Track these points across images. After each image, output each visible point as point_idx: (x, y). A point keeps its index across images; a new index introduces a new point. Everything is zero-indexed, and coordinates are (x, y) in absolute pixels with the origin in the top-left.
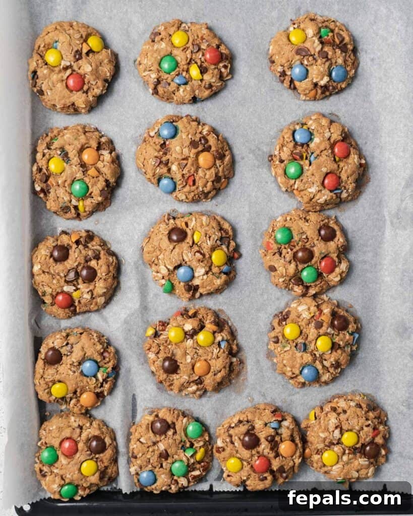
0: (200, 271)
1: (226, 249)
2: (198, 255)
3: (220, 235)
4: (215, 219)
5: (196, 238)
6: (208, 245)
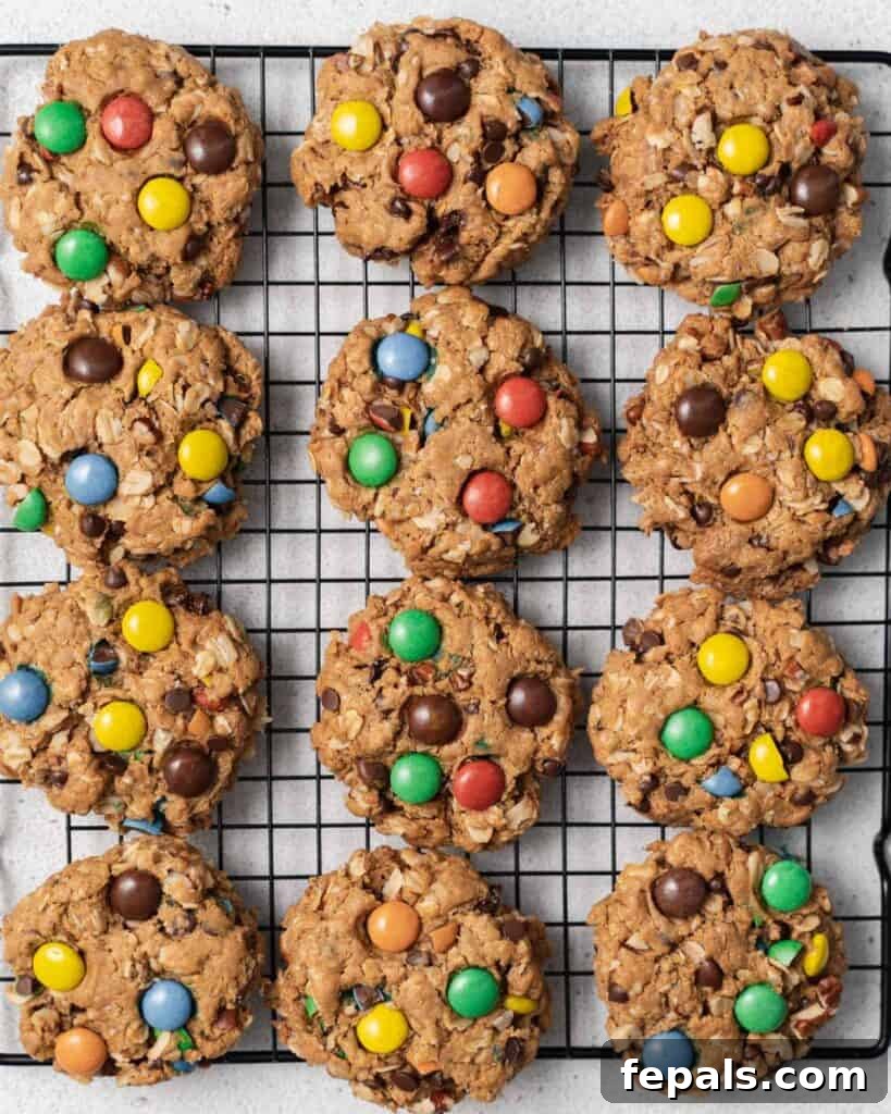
0: (138, 481)
1: (229, 434)
2: (141, 428)
3: (220, 387)
4: (217, 336)
5: (146, 381)
6: (175, 408)
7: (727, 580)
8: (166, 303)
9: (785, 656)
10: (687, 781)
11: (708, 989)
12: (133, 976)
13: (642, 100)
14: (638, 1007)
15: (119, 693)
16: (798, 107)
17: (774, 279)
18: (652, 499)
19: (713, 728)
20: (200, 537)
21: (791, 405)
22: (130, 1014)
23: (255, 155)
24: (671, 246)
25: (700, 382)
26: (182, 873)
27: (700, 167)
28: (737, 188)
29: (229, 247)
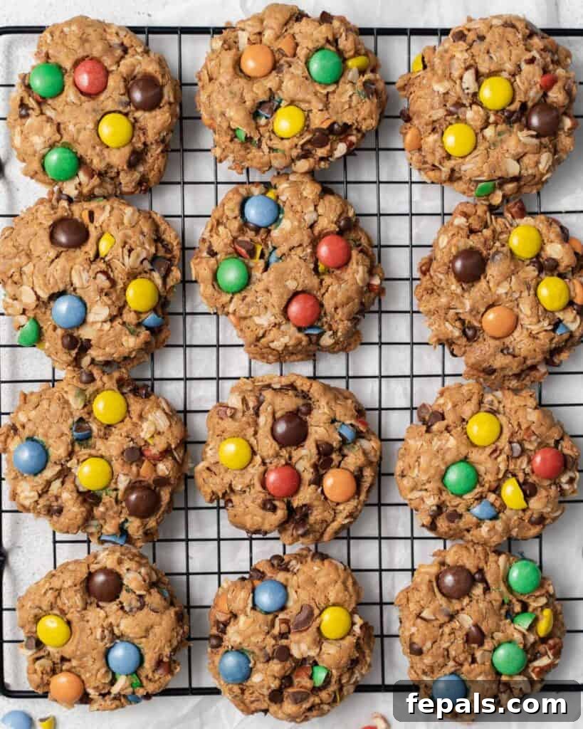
0: (99, 312)
1: (159, 282)
2: (101, 277)
3: (153, 250)
4: (150, 217)
5: (104, 247)
6: (124, 264)
7: (487, 377)
8: (116, 196)
9: (524, 427)
10: (460, 510)
11: (475, 646)
12: (103, 638)
13: (429, 62)
14: (430, 658)
15: (93, 452)
16: (532, 65)
17: (516, 179)
18: (437, 324)
19: (478, 475)
20: (141, 349)
21: (528, 262)
22: (100, 663)
23: (175, 98)
24: (449, 157)
25: (468, 247)
26: (136, 571)
27: (467, 105)
28: (492, 119)
29: (158, 159)
